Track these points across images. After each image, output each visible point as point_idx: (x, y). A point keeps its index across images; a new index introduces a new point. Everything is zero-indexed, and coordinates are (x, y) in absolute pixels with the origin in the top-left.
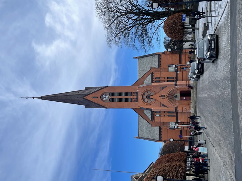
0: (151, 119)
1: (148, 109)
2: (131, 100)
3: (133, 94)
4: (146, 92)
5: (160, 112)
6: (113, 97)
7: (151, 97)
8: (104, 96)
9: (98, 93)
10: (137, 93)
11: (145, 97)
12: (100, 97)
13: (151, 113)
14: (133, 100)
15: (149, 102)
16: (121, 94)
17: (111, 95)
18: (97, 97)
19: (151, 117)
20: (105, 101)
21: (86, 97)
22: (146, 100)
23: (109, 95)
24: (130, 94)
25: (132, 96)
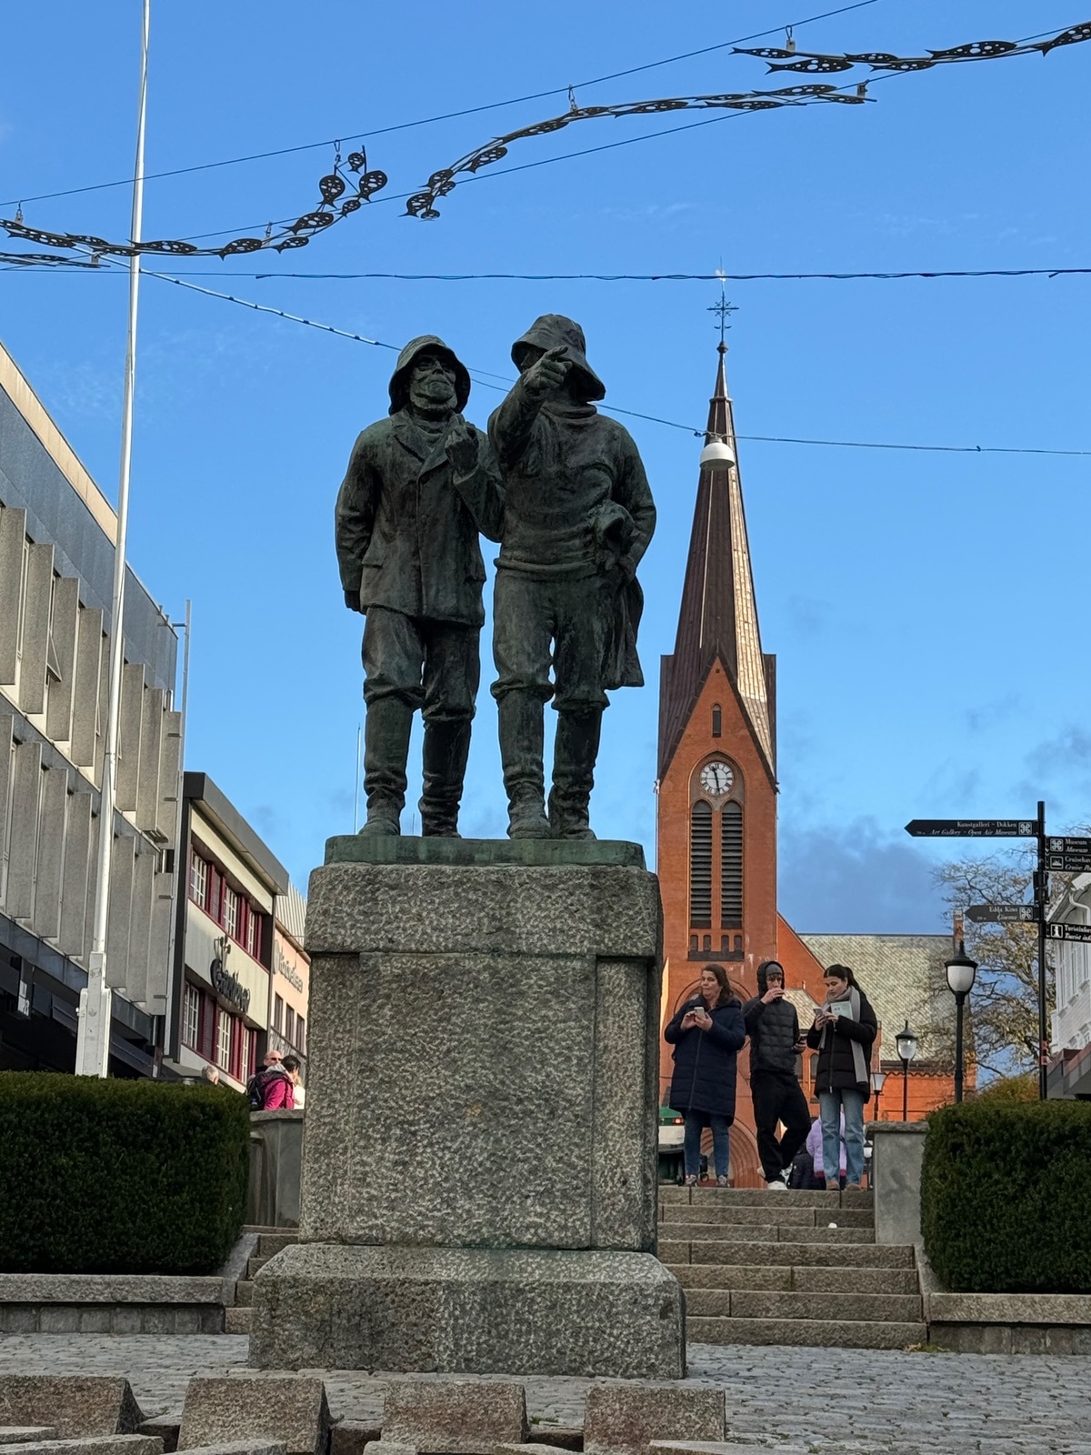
2: (700, 921)
3: (731, 933)
6: (717, 821)
8: (724, 772)
9: (743, 738)
10: (739, 956)
12: (717, 753)
14: (701, 933)
16: (734, 865)
17: (732, 809)
18: (717, 735)
20: (699, 779)
21: (723, 672)
23: (727, 797)
24: (733, 918)
25: (724, 926)
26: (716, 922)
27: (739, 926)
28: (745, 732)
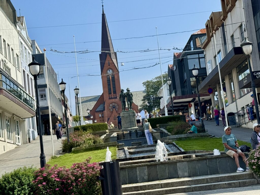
0: (97, 110)
1: (104, 107)
2: (110, 93)
3: (115, 94)
4: (117, 105)
5: (103, 117)
6: (111, 78)
7: (114, 109)
8: (111, 71)
9: (113, 65)
10: (116, 98)
11: (113, 104)
12: (109, 68)
13: (101, 110)
14: (110, 95)
15: (110, 108)
18: (109, 65)
19: (98, 110)
20: (107, 72)
21: (109, 56)
22: (111, 105)
23: (112, 75)
24: (115, 92)
25: (114, 94)
26: (112, 93)
27: (116, 93)
28: (113, 64)
